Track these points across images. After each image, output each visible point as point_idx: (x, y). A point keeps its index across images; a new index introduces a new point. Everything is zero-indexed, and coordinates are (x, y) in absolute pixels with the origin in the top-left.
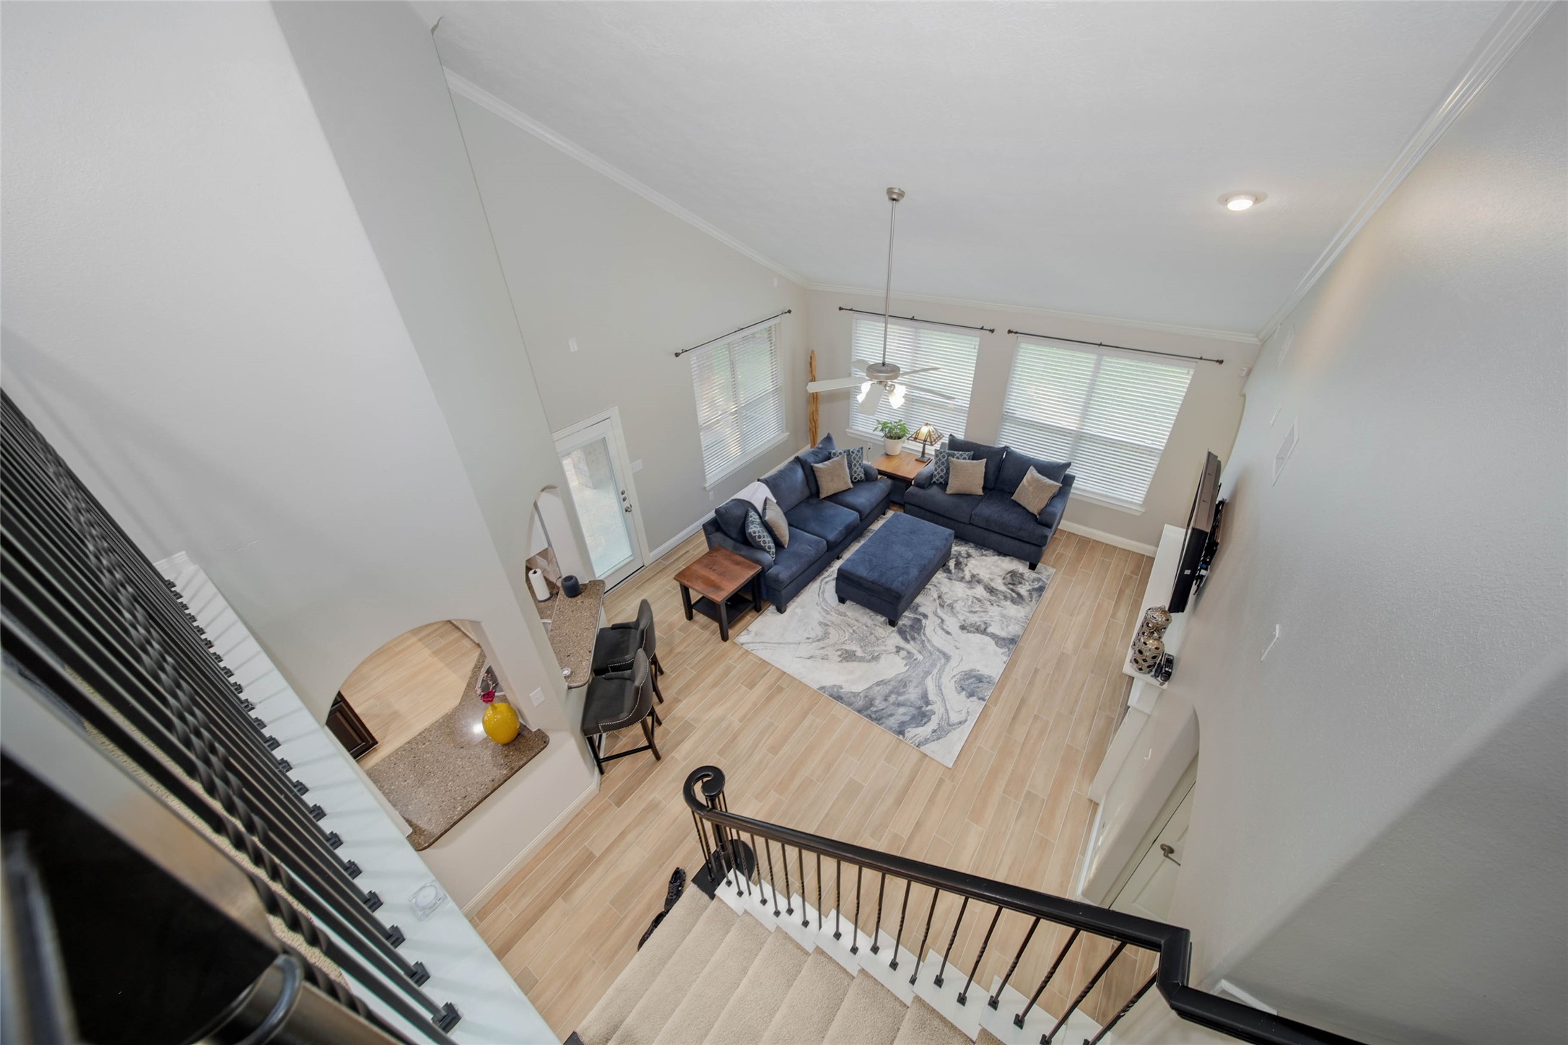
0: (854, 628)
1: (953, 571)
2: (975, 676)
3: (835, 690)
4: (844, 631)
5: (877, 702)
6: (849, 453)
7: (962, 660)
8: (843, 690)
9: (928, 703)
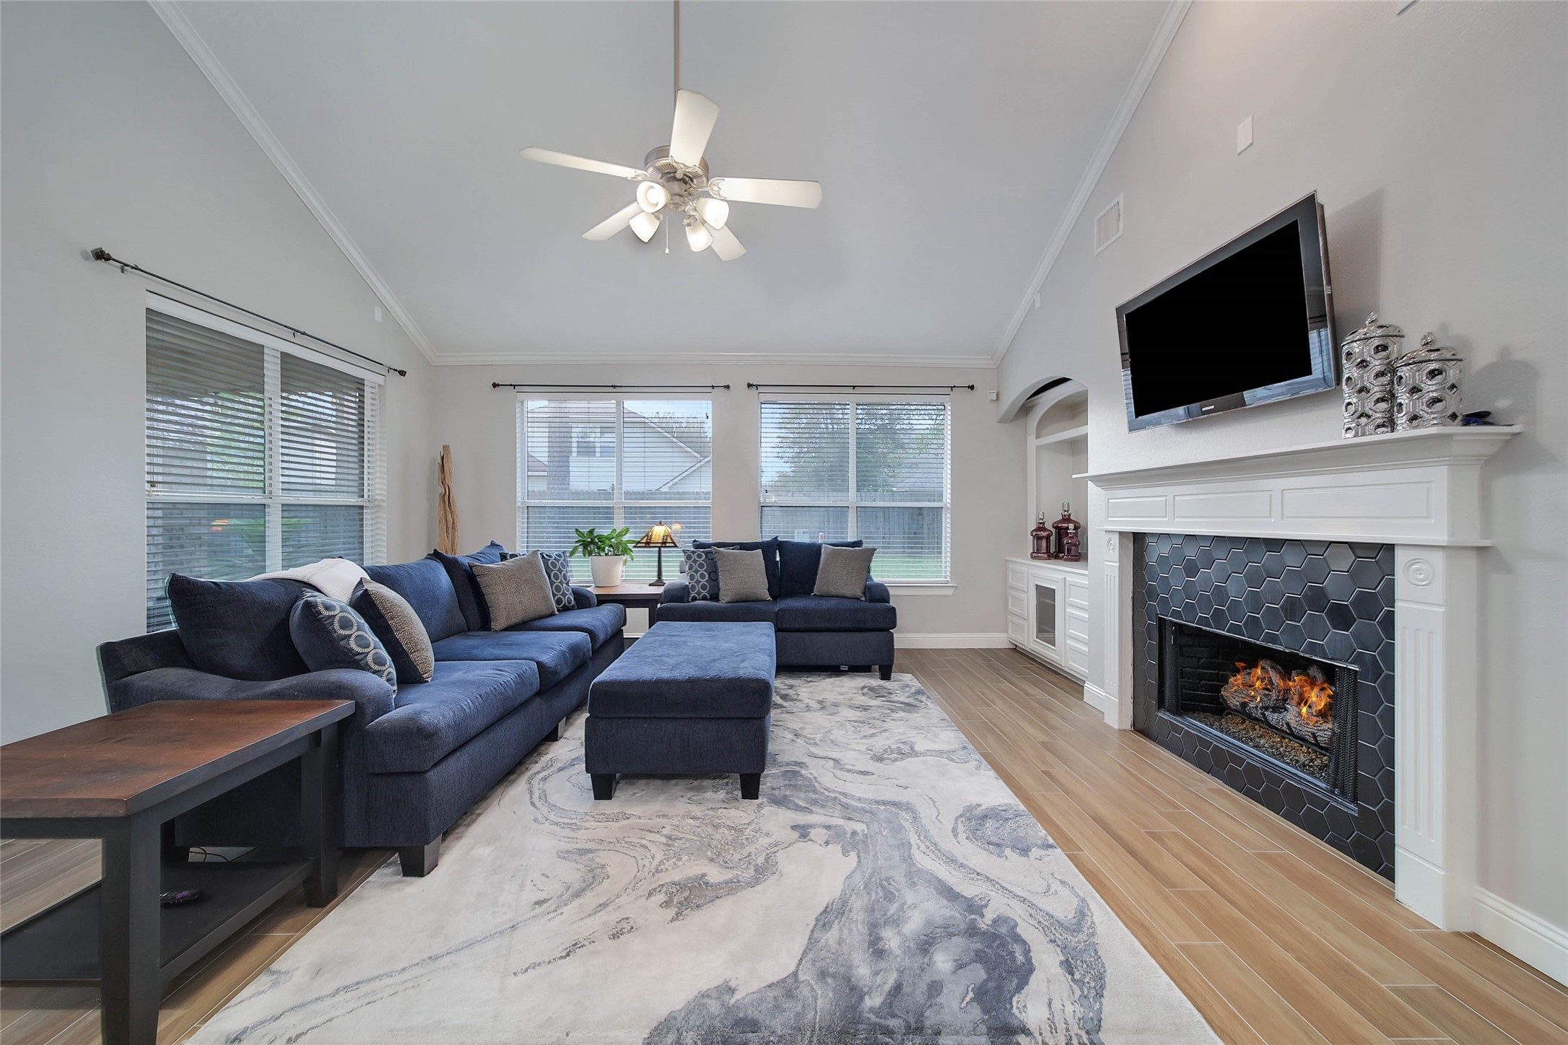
0: (665, 831)
2: (984, 816)
4: (643, 846)
7: (934, 802)
8: (737, 996)
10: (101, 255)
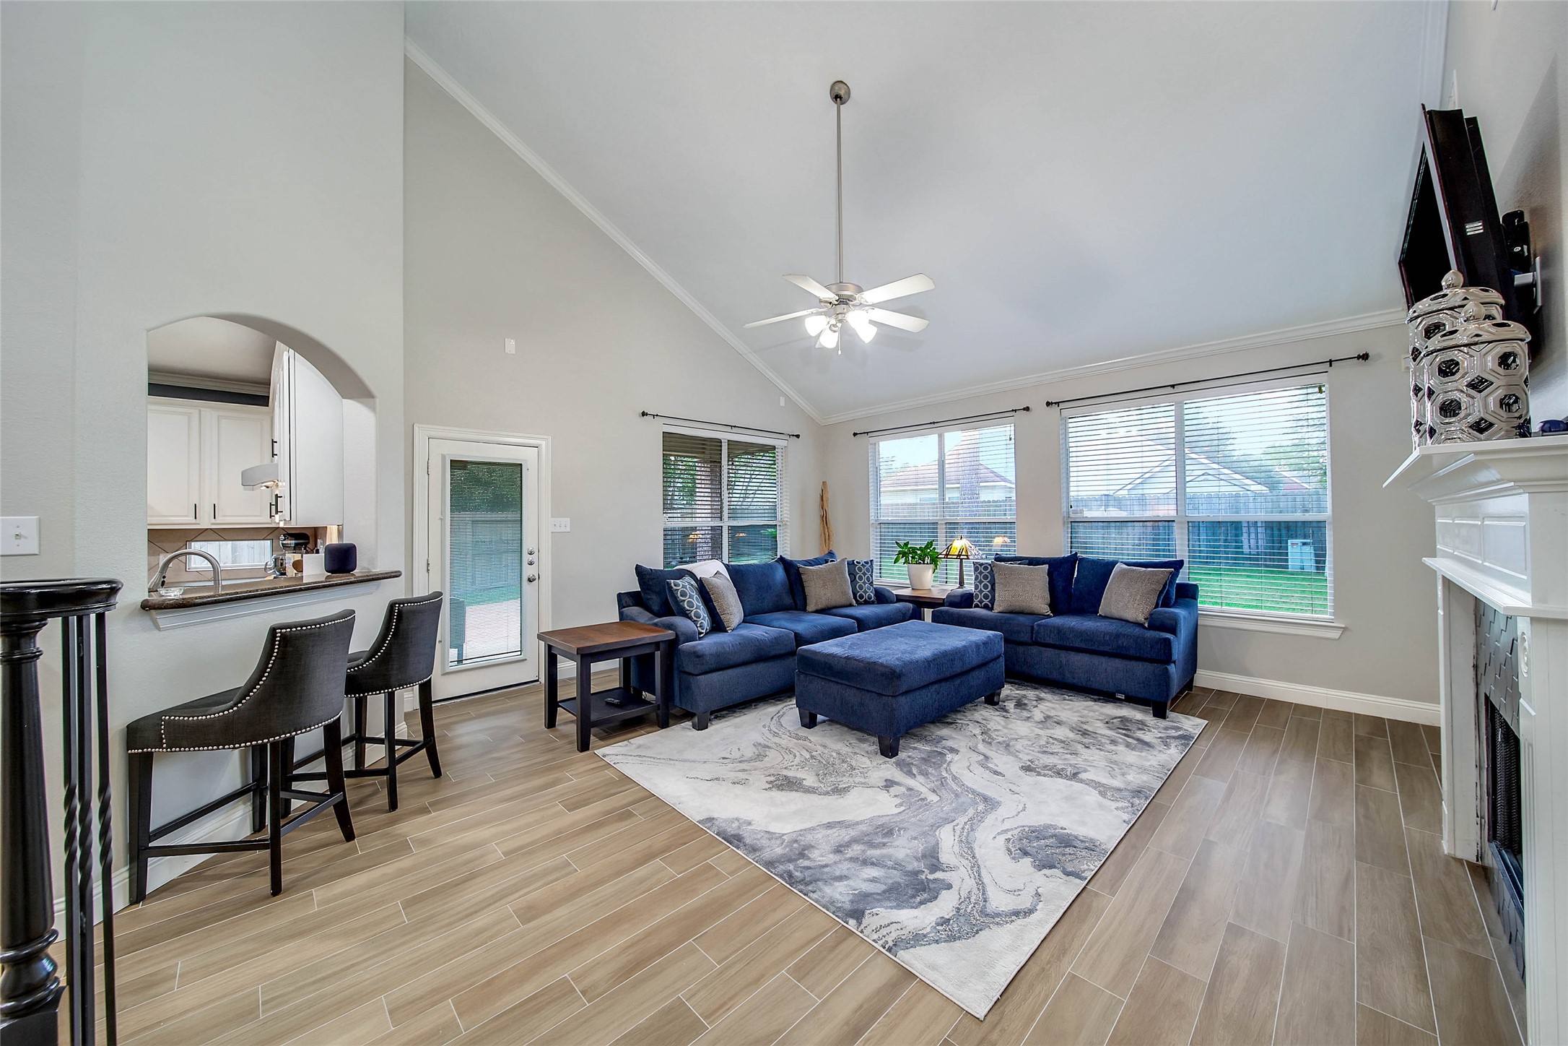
0: (816, 754)
1: (1012, 710)
2: (1055, 836)
3: (735, 825)
4: (795, 755)
5: (815, 854)
6: (851, 564)
7: (1024, 810)
8: (749, 828)
9: (935, 867)
10: (644, 414)
